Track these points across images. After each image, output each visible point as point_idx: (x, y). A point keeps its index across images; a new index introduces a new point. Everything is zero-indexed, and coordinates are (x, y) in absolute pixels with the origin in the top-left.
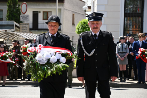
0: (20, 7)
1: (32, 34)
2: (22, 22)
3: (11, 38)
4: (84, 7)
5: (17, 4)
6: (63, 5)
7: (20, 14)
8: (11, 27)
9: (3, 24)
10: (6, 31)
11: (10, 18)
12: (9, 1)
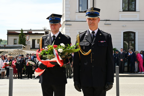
0: (26, 37)
1: (32, 51)
2: (26, 45)
3: (21, 53)
5: (24, 36)
7: (25, 40)
8: (21, 47)
9: (17, 46)
10: (18, 50)
11: (20, 43)
12: (20, 35)
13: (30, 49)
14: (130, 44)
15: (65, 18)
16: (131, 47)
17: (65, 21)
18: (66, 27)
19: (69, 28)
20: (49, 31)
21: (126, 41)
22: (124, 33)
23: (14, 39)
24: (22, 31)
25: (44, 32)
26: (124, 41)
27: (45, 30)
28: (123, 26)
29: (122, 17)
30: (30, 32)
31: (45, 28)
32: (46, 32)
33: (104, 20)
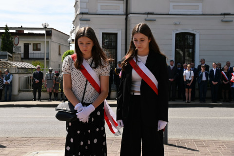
0: (13, 40)
1: (23, 63)
2: (14, 53)
3: (5, 67)
4: (69, 40)
5: (10, 37)
6: (50, 38)
7: (12, 46)
8: (5, 56)
10: (0, 60)
11: (4, 49)
12: (3, 35)
13: (20, 59)
14: (186, 54)
15: (79, 9)
16: (188, 58)
17: (80, 14)
18: (80, 24)
20: (52, 30)
21: (180, 48)
22: (177, 35)
24: (7, 28)
25: (43, 32)
26: (176, 47)
27: (45, 28)
28: (176, 24)
29: (173, 9)
30: (21, 31)
31: (45, 26)
32: (47, 32)
33: (144, 13)
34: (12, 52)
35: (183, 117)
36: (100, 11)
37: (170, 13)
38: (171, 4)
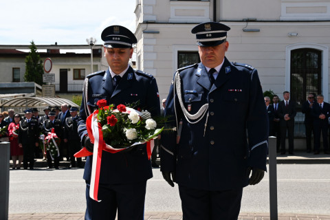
0: (43, 64)
1: (59, 99)
2: (45, 84)
3: (31, 105)
5: (38, 60)
6: (100, 61)
7: (42, 73)
8: (31, 90)
9: (21, 86)
10: (24, 96)
11: (29, 78)
12: (28, 57)
13: (53, 92)
14: (309, 81)
15: (142, 15)
16: (311, 88)
17: (146, 22)
18: (144, 38)
19: (154, 42)
20: (102, 48)
21: (298, 73)
22: (293, 52)
23: (13, 68)
24: (33, 47)
25: (89, 51)
26: (292, 72)
27: (92, 45)
28: (291, 36)
29: (287, 13)
30: (55, 50)
31: (91, 42)
32: (94, 51)
33: (242, 19)
34: (41, 83)
35: (303, 180)
36: (173, 18)
37: (282, 19)
38: (284, 6)
